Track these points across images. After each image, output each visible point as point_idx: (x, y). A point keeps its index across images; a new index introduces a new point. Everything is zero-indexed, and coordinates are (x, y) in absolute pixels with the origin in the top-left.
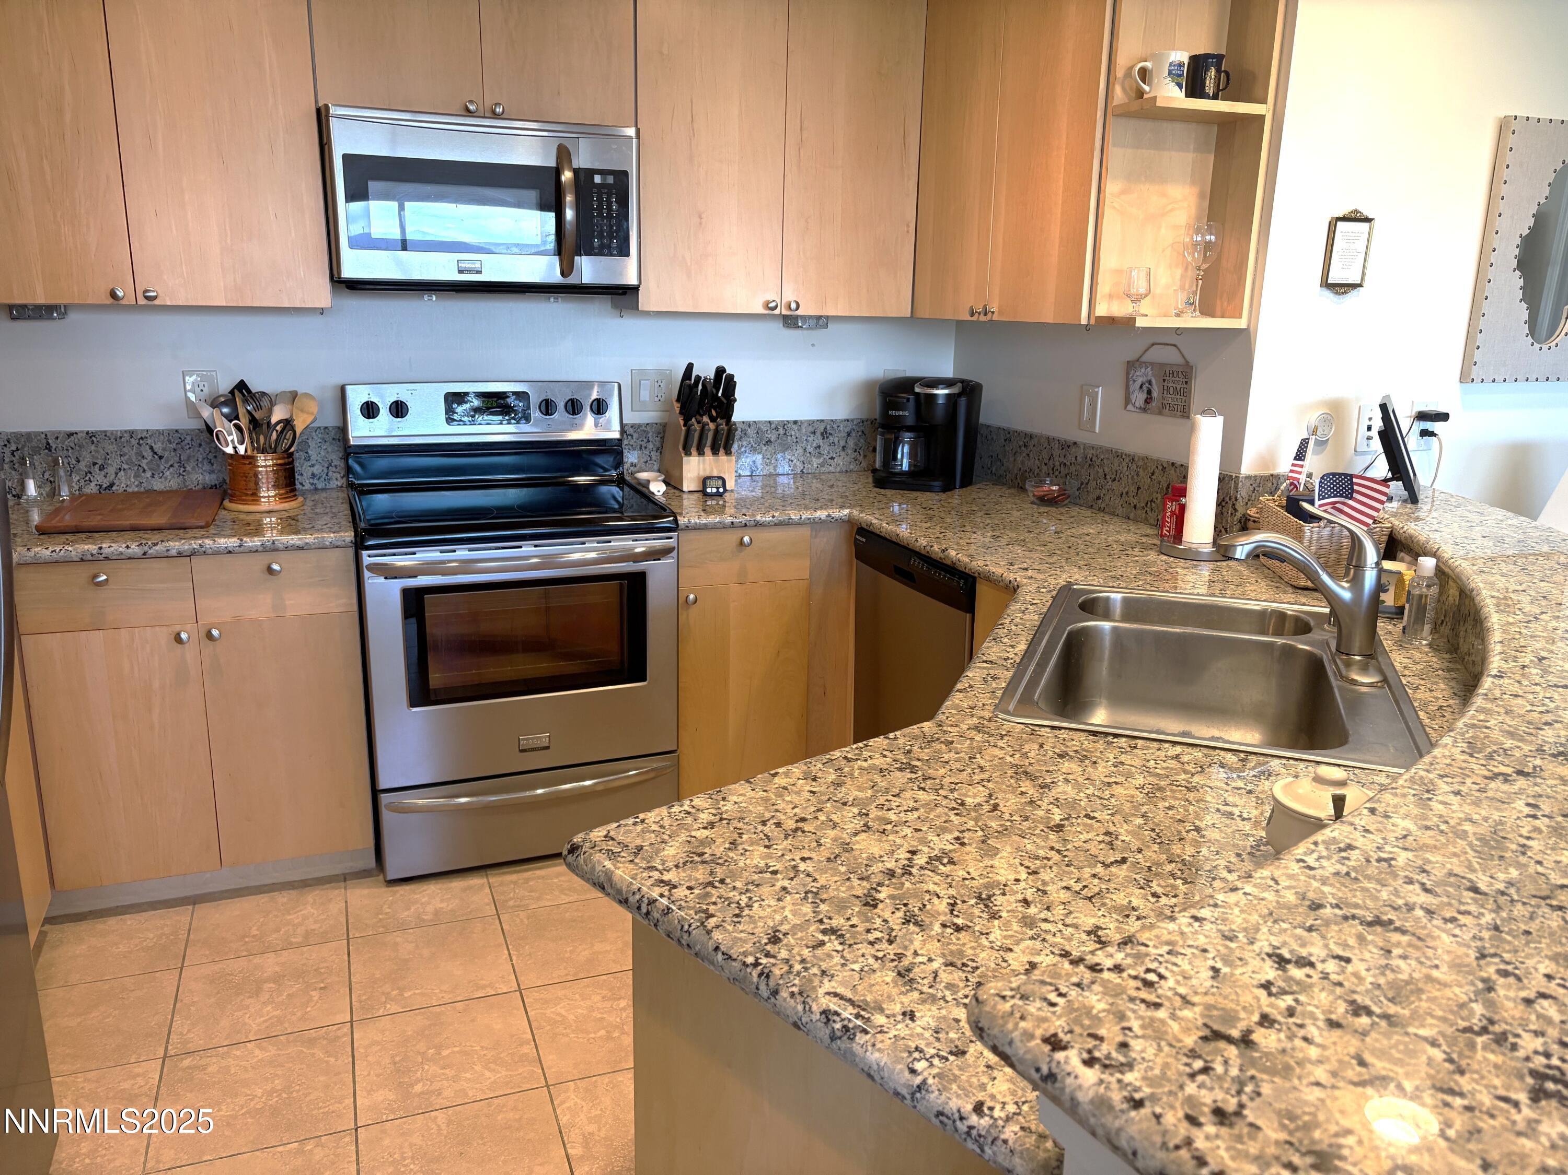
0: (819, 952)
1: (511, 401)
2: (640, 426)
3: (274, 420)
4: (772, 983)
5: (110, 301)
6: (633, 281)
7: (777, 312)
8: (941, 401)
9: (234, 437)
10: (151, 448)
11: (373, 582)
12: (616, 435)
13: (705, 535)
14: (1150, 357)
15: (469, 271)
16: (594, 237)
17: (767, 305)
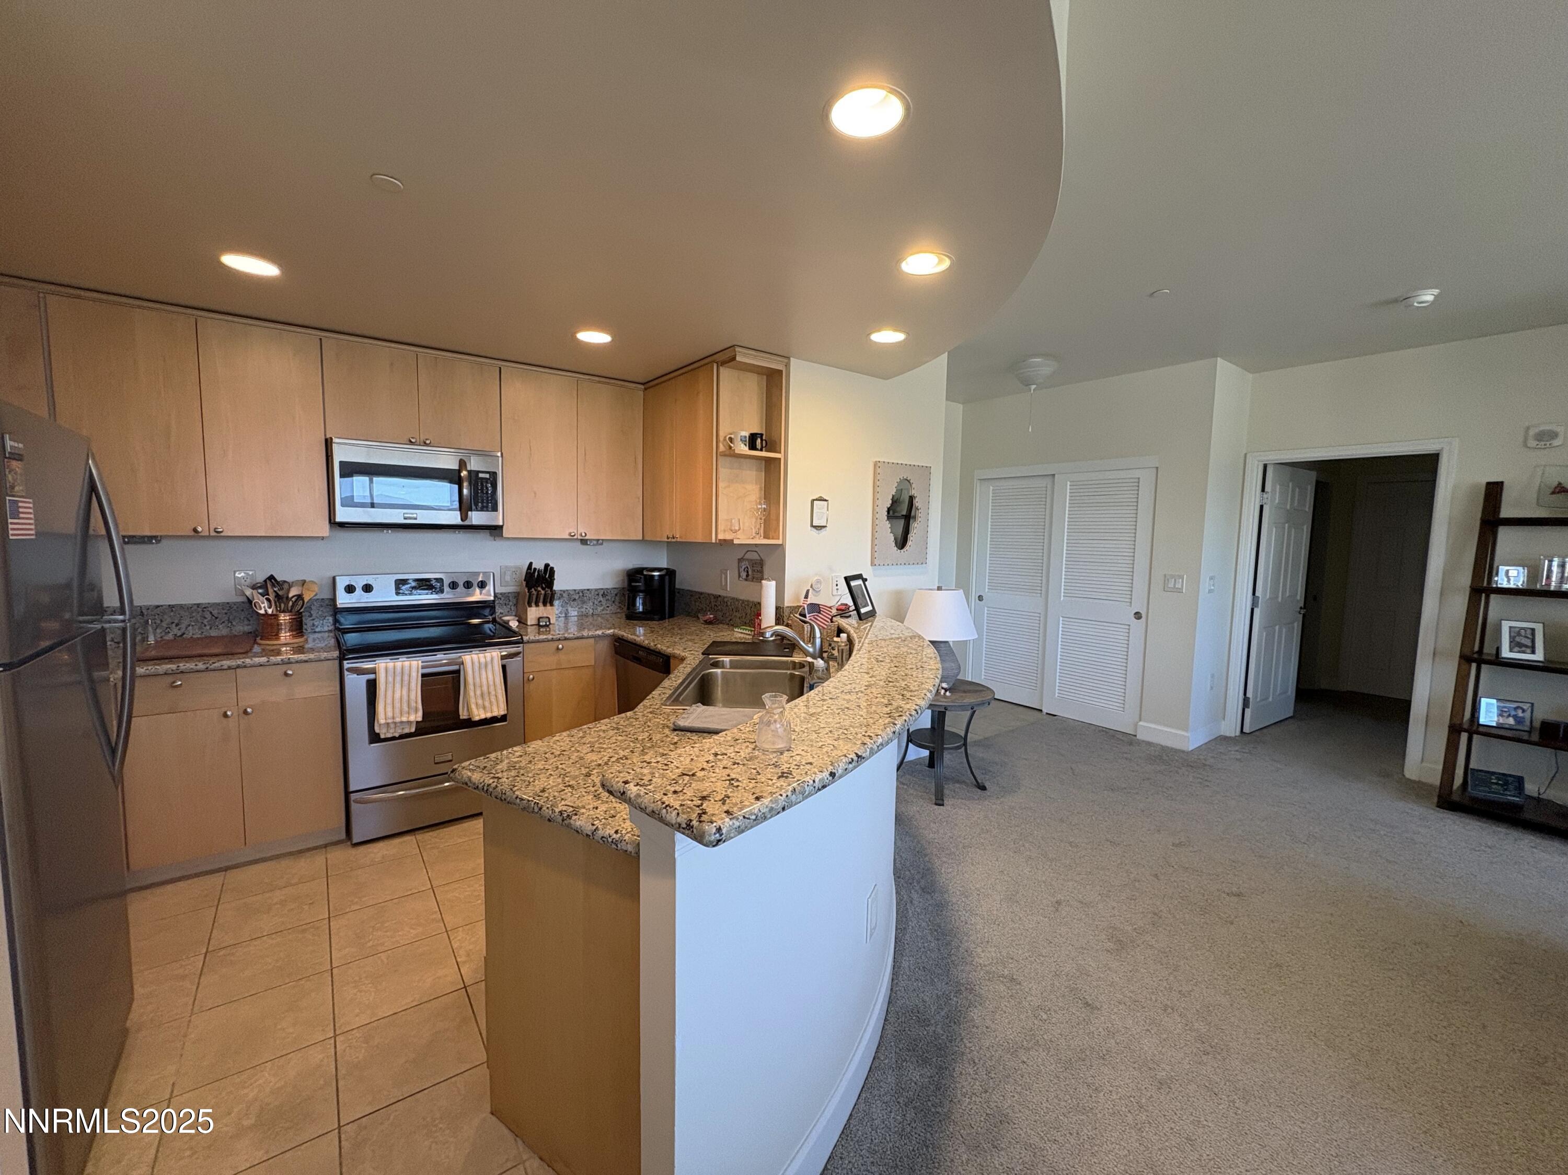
1: (433, 583)
2: (505, 593)
3: (290, 595)
5: (193, 533)
6: (501, 524)
7: (575, 537)
8: (656, 578)
9: (266, 604)
10: (211, 613)
11: (350, 678)
12: (492, 598)
13: (538, 645)
14: (747, 556)
15: (410, 518)
16: (479, 502)
17: (570, 534)
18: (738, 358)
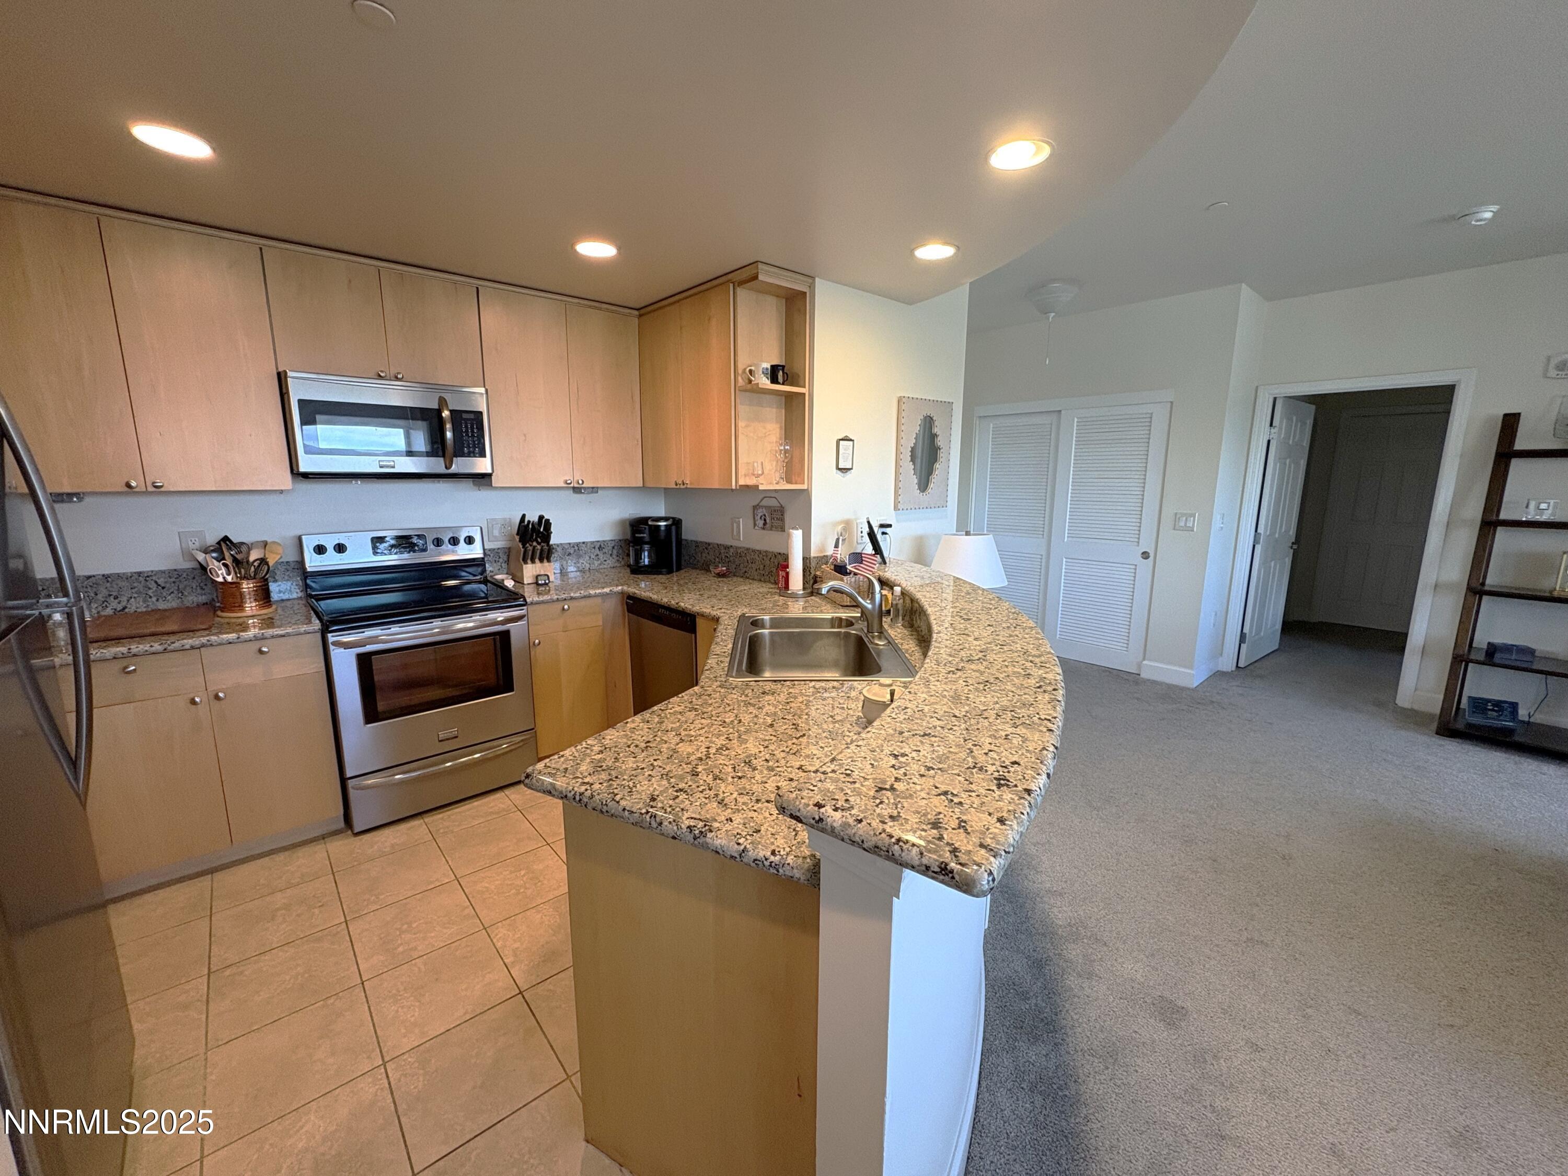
0: (677, 801)
1: (415, 540)
2: (494, 549)
3: (252, 559)
4: (658, 820)
5: (126, 489)
6: (490, 471)
7: (572, 485)
8: (663, 528)
9: (224, 570)
10: (156, 582)
11: (336, 652)
12: (482, 556)
13: (542, 606)
14: (764, 503)
15: (387, 467)
16: (464, 447)
17: (566, 482)
18: (761, 277)
